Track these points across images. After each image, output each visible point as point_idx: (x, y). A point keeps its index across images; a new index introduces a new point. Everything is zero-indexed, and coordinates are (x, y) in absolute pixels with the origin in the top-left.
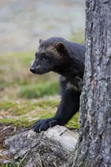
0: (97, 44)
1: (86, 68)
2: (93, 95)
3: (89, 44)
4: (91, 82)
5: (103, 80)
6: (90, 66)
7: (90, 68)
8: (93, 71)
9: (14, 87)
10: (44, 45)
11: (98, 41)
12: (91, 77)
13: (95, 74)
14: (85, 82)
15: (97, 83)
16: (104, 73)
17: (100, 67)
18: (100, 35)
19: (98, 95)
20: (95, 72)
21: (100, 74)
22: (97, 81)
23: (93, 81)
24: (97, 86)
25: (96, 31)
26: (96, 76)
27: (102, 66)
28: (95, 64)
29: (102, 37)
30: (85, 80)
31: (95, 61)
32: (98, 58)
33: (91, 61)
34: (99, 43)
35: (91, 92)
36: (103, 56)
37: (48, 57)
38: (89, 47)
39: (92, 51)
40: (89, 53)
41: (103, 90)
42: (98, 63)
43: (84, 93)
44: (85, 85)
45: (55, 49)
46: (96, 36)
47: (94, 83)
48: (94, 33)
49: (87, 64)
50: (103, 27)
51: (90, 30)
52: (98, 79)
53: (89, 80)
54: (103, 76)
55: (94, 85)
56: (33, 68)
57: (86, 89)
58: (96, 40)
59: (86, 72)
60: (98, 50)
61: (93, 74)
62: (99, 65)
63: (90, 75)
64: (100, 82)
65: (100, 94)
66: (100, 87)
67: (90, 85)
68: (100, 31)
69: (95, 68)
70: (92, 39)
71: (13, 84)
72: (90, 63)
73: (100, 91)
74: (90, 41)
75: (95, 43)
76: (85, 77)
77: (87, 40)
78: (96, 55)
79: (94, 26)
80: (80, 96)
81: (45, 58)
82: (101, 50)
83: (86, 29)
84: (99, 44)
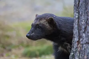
0: (83, 16)
1: (75, 35)
2: (80, 55)
3: (77, 17)
4: (78, 45)
5: (87, 44)
6: (77, 33)
7: (77, 35)
8: (80, 37)
9: (19, 49)
10: (39, 18)
11: (83, 14)
12: (78, 42)
13: (81, 39)
14: (73, 46)
15: (82, 46)
16: (88, 38)
17: (85, 34)
18: (85, 10)
19: (83, 55)
20: (81, 38)
21: (85, 39)
22: (82, 44)
23: (80, 45)
24: (82, 48)
25: (82, 7)
26: (82, 40)
27: (86, 33)
28: (81, 32)
29: (86, 11)
30: (73, 44)
31: (81, 30)
32: (83, 27)
33: (78, 29)
34: (84, 15)
35: (78, 53)
36: (88, 26)
37: (41, 27)
38: (77, 19)
39: (79, 22)
40: (77, 24)
41: (87, 51)
42: (83, 31)
43: (72, 54)
44: (74, 47)
45: (47, 22)
46: (82, 10)
47: (80, 46)
48: (81, 8)
49: (75, 31)
50: (87, 4)
51: (77, 6)
52: (83, 43)
53: (77, 43)
54: (87, 41)
55: (80, 47)
56: (28, 35)
57: (74, 51)
58: (82, 14)
59: (74, 38)
60: (83, 21)
61: (79, 39)
62: (84, 32)
63: (77, 40)
64: (84, 45)
65: (84, 54)
66: (84, 49)
67: (77, 48)
68: (85, 7)
69: (81, 35)
70: (79, 13)
71: (18, 46)
72: (77, 31)
73: (84, 52)
74: (77, 14)
75: (81, 16)
76: (73, 41)
77: (75, 13)
78: (82, 24)
79: (80, 3)
80: (70, 56)
81: (39, 28)
82: (86, 21)
83: (75, 5)
84: (84, 17)
